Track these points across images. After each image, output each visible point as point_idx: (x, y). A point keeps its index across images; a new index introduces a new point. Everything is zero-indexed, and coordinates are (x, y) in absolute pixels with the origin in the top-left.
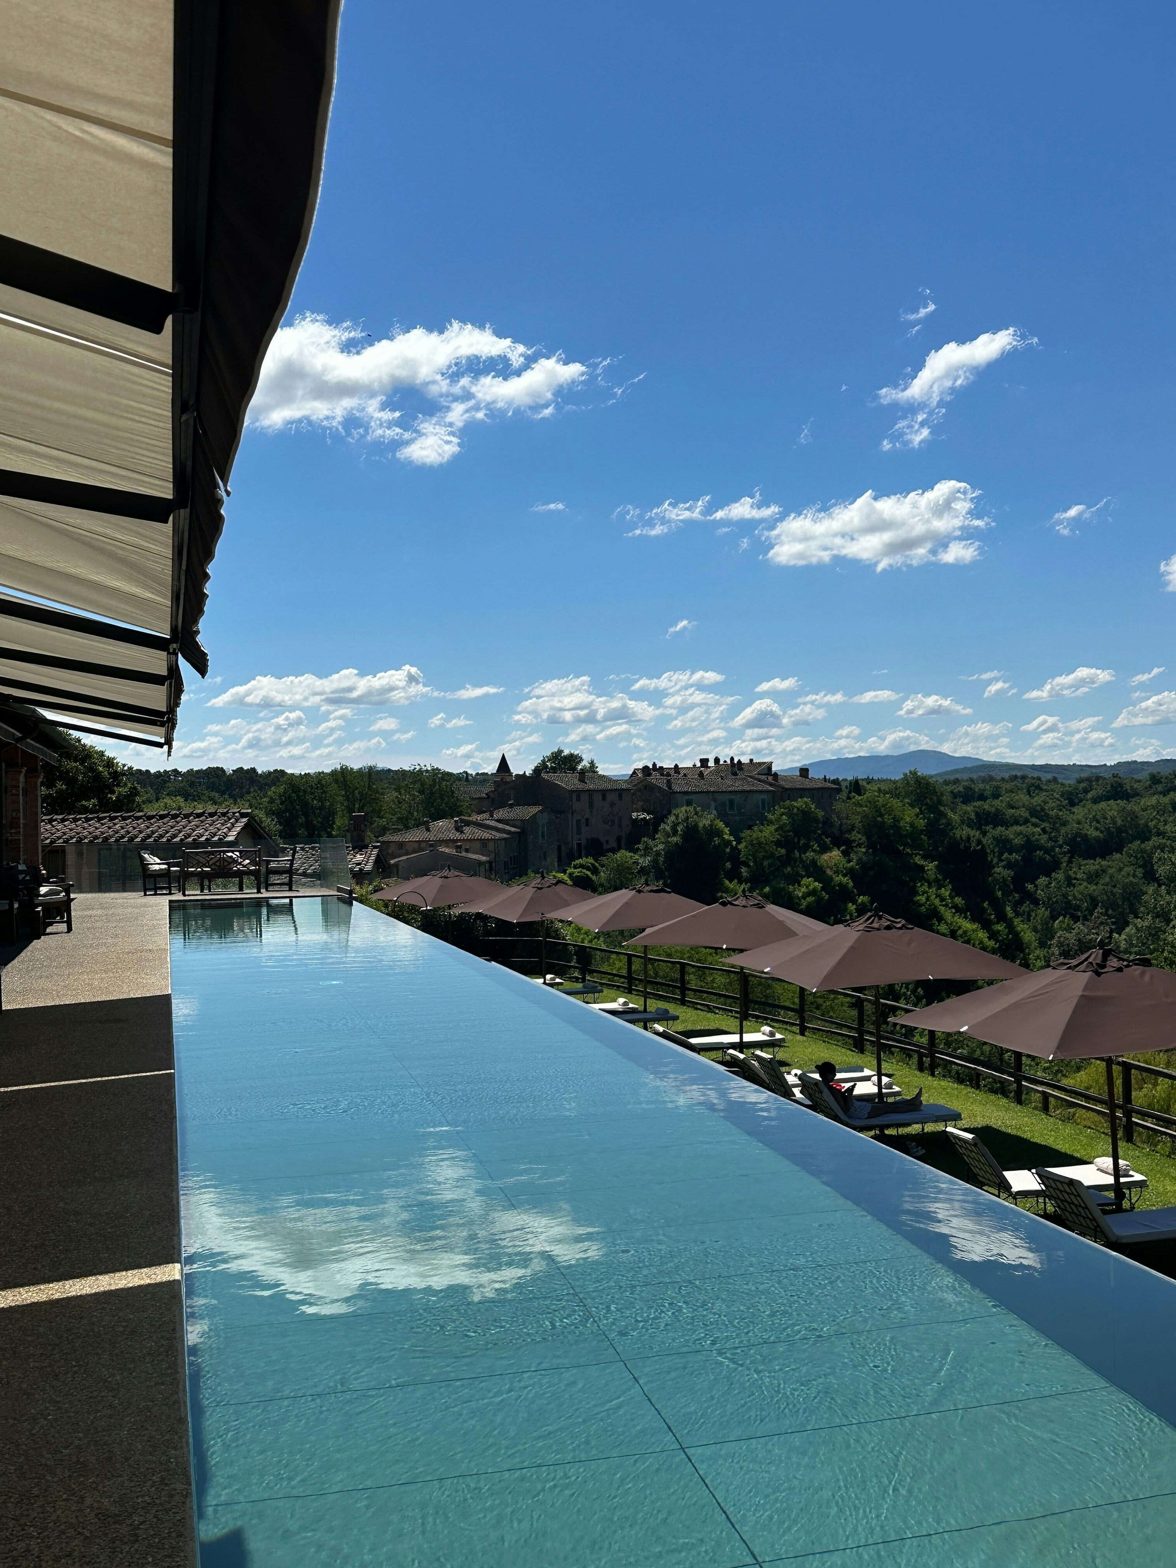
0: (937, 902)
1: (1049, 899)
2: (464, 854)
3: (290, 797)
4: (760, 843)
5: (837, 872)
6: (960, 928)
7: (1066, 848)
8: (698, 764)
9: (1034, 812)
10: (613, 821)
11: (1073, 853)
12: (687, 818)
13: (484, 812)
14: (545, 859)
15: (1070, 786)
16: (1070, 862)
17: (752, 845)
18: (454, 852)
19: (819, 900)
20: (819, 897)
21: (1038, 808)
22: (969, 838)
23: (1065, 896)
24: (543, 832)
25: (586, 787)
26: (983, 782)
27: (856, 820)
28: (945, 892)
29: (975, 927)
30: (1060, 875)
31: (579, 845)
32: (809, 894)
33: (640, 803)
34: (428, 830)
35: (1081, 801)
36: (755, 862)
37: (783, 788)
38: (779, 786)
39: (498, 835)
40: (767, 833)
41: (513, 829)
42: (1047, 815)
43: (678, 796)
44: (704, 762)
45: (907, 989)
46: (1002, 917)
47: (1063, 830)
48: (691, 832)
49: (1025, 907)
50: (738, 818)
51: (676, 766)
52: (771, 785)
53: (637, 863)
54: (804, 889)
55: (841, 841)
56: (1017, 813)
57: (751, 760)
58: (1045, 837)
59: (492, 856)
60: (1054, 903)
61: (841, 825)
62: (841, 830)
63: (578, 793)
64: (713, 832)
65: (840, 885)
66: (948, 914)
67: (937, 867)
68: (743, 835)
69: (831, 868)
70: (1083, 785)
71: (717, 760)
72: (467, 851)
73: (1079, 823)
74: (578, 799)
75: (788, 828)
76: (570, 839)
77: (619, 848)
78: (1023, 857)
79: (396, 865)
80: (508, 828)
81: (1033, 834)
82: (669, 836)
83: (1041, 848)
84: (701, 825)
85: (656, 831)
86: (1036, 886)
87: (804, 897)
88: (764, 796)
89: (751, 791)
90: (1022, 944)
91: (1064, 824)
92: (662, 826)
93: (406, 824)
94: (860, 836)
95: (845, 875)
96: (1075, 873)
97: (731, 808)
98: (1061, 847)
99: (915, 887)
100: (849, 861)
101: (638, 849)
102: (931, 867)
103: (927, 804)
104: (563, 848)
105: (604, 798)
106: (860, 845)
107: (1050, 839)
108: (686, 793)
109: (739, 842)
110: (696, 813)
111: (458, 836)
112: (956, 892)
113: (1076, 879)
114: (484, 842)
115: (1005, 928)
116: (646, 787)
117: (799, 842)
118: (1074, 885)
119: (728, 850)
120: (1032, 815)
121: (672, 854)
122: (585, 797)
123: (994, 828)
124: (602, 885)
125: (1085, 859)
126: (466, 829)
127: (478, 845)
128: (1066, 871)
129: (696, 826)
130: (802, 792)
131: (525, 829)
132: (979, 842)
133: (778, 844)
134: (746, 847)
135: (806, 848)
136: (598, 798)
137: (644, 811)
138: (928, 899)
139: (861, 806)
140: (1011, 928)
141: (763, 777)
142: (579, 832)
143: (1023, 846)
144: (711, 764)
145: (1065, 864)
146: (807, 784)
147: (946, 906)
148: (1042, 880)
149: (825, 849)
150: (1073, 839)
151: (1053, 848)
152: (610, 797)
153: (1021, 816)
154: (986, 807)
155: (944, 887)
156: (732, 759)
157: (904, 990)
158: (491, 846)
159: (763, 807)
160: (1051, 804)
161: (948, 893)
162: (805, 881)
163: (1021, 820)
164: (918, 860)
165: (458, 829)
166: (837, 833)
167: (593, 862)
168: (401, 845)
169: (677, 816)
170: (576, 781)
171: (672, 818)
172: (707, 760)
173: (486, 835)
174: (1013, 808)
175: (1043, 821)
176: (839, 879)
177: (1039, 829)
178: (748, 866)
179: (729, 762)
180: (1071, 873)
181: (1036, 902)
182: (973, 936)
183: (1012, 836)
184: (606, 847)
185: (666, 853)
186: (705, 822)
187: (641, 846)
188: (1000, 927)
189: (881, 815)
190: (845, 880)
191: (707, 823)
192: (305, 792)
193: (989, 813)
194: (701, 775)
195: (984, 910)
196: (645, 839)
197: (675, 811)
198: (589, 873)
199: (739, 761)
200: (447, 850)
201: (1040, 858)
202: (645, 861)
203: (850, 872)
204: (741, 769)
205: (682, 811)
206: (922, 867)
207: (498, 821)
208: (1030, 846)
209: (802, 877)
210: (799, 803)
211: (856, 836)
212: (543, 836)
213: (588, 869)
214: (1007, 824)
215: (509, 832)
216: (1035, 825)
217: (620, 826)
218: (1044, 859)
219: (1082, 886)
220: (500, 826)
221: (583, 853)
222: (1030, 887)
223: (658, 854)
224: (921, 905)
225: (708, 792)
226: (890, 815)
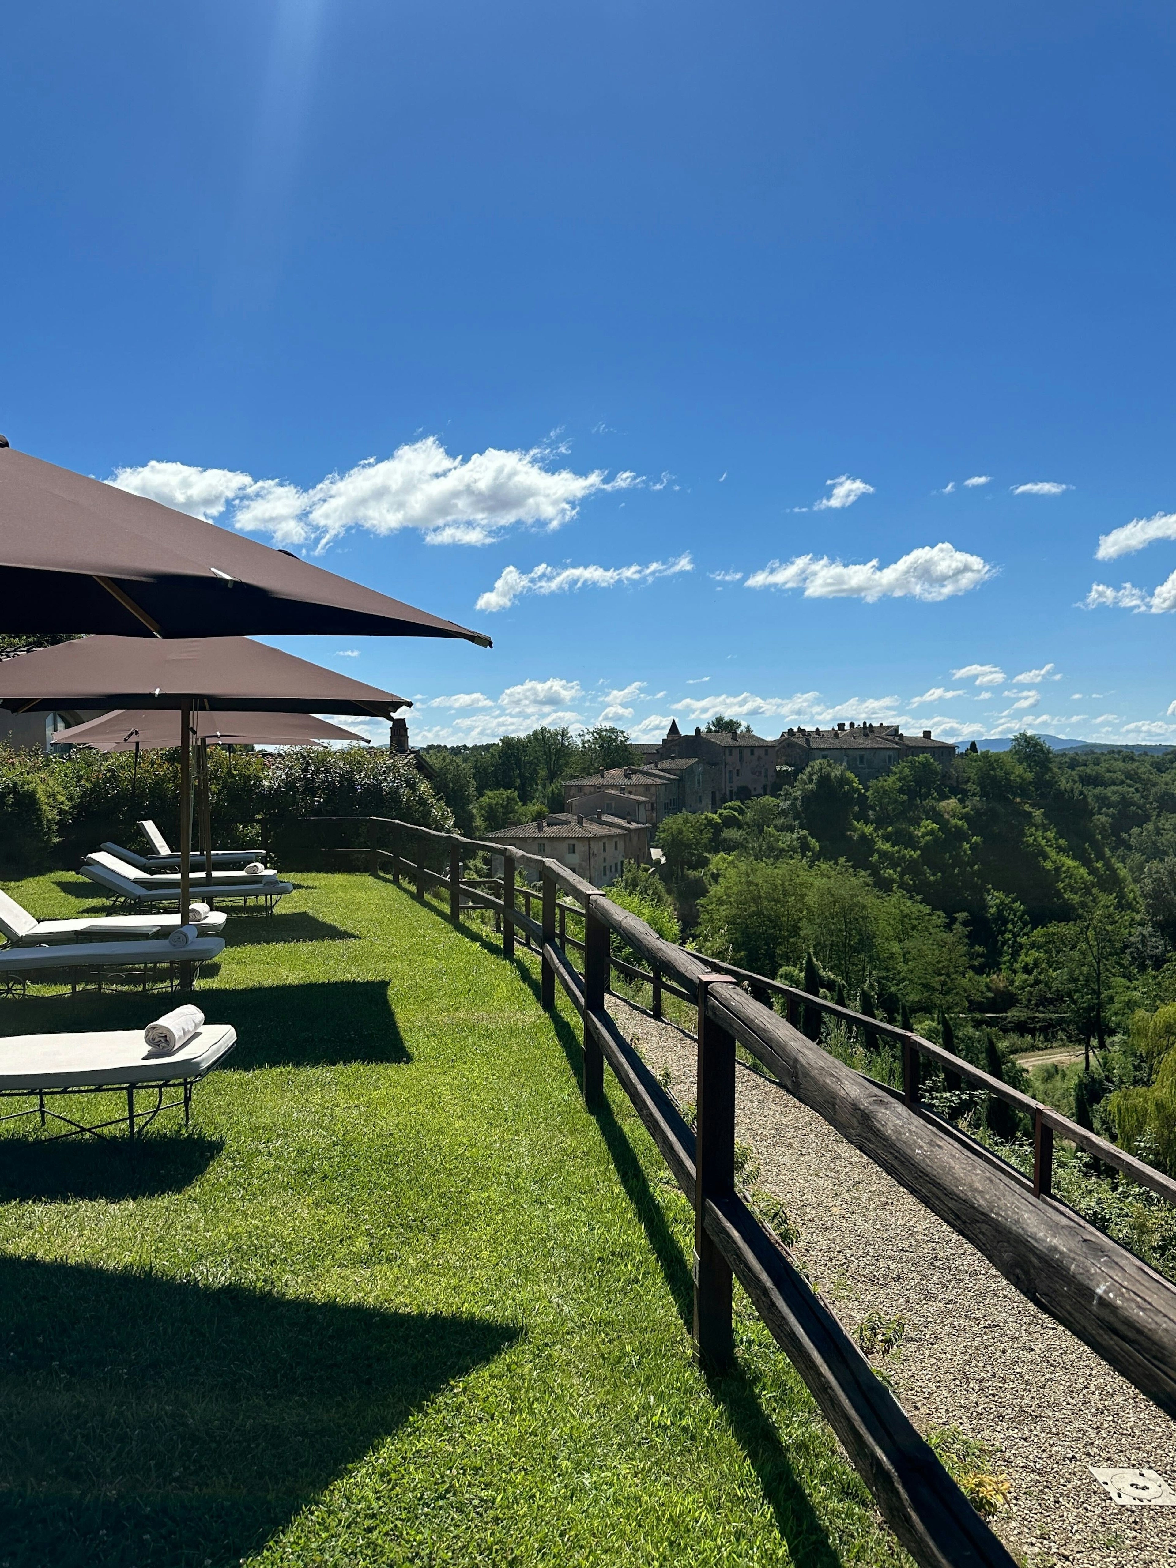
0: (1043, 842)
1: (1141, 845)
2: (627, 795)
3: (506, 753)
4: (885, 791)
5: (954, 816)
6: (1063, 865)
7: (1155, 805)
8: (836, 728)
9: (1128, 776)
10: (760, 773)
11: (1161, 809)
12: (821, 769)
13: (651, 763)
14: (701, 801)
15: (1158, 757)
16: (1159, 815)
17: (878, 793)
18: (618, 793)
19: (936, 840)
20: (936, 836)
21: (1132, 772)
22: (1072, 790)
23: (1154, 843)
24: (699, 780)
25: (737, 744)
26: (1085, 755)
27: (972, 774)
28: (1051, 835)
29: (1076, 864)
30: (1150, 826)
31: (731, 791)
32: (927, 834)
33: (784, 758)
34: (603, 777)
35: (1168, 769)
36: (881, 808)
37: (907, 746)
38: (905, 745)
39: (659, 781)
40: (890, 782)
41: (672, 777)
42: (1139, 777)
43: (815, 751)
44: (841, 726)
45: (1015, 915)
46: (1100, 856)
47: (1153, 790)
48: (824, 780)
49: (1120, 852)
50: (867, 770)
51: (817, 729)
52: (897, 743)
53: (778, 806)
54: (923, 830)
55: (958, 791)
56: (1115, 776)
57: (881, 724)
58: (1138, 795)
59: (654, 798)
60: (1145, 848)
61: (958, 778)
62: (957, 781)
63: (730, 748)
64: (843, 781)
65: (956, 826)
66: (1053, 854)
67: (1044, 814)
68: (870, 784)
69: (948, 813)
70: (1169, 757)
71: (852, 725)
72: (630, 793)
73: (1167, 784)
74: (731, 754)
75: (911, 778)
76: (723, 787)
77: (765, 794)
78: (1119, 811)
79: (571, 803)
80: (668, 775)
81: (1128, 793)
82: (806, 784)
83: (1133, 804)
84: (833, 774)
85: (795, 780)
86: (1129, 835)
87: (923, 836)
88: (891, 753)
89: (879, 748)
90: (1118, 879)
91: (1154, 785)
92: (800, 776)
93: (587, 772)
94: (975, 786)
95: (961, 819)
96: (1163, 825)
97: (862, 762)
98: (1151, 803)
99: (1023, 830)
100: (964, 807)
101: (780, 795)
102: (1038, 814)
103: (1035, 761)
104: (717, 793)
105: (752, 753)
106: (974, 795)
107: (1143, 797)
108: (823, 749)
109: (867, 791)
110: (830, 765)
111: (627, 782)
112: (1060, 835)
113: (1163, 829)
114: (647, 787)
115: (1104, 866)
116: (788, 745)
117: (920, 791)
118: (1162, 835)
119: (856, 796)
120: (1127, 778)
121: (808, 798)
122: (736, 752)
123: (1094, 788)
124: (747, 823)
125: (1171, 813)
126: (633, 776)
127: (642, 789)
128: (1155, 823)
129: (829, 775)
130: (924, 749)
131: (682, 778)
132: (1082, 793)
133: (901, 791)
134: (873, 794)
135: (927, 795)
136: (747, 752)
137: (787, 764)
138: (1035, 840)
139: (976, 761)
140: (1108, 866)
141: (891, 738)
142: (731, 781)
143: (1119, 803)
144: (847, 727)
145: (1154, 817)
146: (928, 744)
147: (1051, 846)
148: (1135, 830)
149: (944, 797)
150: (1162, 797)
151: (1145, 804)
152: (757, 752)
153: (1117, 778)
154: (1088, 771)
155: (1050, 830)
156: (865, 723)
157: (1011, 916)
158: (653, 789)
159: (890, 762)
160: (1143, 769)
161: (1053, 835)
162: (924, 823)
163: (1118, 782)
164: (1027, 808)
165: (627, 776)
166: (955, 784)
167: (739, 804)
168: (580, 788)
169: (813, 768)
170: (729, 739)
171: (809, 769)
172: (844, 724)
173: (649, 781)
174: (1110, 771)
175: (1136, 782)
176: (955, 821)
177: (1133, 789)
178: (875, 810)
179: (862, 726)
180: (1159, 824)
181: (1129, 848)
182: (1075, 872)
183: (1109, 794)
184: (753, 793)
185: (803, 798)
186: (836, 772)
187: (782, 793)
188: (1099, 865)
189: (994, 769)
190: (960, 823)
191: (838, 773)
192: (518, 749)
193: (1090, 776)
194: (836, 735)
195: (1085, 850)
196: (786, 787)
197: (811, 764)
198: (736, 814)
199: (871, 725)
200: (613, 792)
201: (1134, 812)
202: (785, 805)
203: (965, 817)
204: (872, 731)
205: (817, 764)
206: (1030, 813)
207: (661, 770)
208: (1125, 802)
209: (922, 819)
210: (921, 758)
211: (970, 786)
212: (699, 783)
213: (735, 810)
214: (1105, 785)
215: (669, 779)
216: (1129, 786)
217: (766, 776)
218: (1137, 813)
219: (1169, 836)
220: (662, 774)
221: (734, 798)
222: (1125, 835)
223: (796, 799)
224: (1028, 846)
225: (841, 749)
226: (1002, 769)
